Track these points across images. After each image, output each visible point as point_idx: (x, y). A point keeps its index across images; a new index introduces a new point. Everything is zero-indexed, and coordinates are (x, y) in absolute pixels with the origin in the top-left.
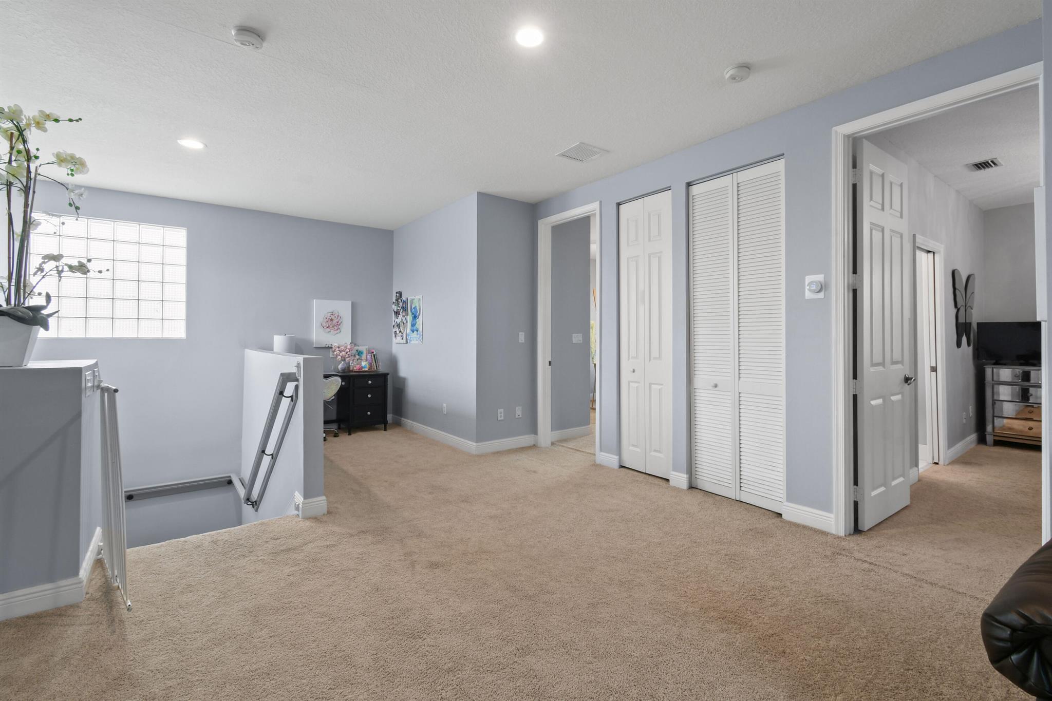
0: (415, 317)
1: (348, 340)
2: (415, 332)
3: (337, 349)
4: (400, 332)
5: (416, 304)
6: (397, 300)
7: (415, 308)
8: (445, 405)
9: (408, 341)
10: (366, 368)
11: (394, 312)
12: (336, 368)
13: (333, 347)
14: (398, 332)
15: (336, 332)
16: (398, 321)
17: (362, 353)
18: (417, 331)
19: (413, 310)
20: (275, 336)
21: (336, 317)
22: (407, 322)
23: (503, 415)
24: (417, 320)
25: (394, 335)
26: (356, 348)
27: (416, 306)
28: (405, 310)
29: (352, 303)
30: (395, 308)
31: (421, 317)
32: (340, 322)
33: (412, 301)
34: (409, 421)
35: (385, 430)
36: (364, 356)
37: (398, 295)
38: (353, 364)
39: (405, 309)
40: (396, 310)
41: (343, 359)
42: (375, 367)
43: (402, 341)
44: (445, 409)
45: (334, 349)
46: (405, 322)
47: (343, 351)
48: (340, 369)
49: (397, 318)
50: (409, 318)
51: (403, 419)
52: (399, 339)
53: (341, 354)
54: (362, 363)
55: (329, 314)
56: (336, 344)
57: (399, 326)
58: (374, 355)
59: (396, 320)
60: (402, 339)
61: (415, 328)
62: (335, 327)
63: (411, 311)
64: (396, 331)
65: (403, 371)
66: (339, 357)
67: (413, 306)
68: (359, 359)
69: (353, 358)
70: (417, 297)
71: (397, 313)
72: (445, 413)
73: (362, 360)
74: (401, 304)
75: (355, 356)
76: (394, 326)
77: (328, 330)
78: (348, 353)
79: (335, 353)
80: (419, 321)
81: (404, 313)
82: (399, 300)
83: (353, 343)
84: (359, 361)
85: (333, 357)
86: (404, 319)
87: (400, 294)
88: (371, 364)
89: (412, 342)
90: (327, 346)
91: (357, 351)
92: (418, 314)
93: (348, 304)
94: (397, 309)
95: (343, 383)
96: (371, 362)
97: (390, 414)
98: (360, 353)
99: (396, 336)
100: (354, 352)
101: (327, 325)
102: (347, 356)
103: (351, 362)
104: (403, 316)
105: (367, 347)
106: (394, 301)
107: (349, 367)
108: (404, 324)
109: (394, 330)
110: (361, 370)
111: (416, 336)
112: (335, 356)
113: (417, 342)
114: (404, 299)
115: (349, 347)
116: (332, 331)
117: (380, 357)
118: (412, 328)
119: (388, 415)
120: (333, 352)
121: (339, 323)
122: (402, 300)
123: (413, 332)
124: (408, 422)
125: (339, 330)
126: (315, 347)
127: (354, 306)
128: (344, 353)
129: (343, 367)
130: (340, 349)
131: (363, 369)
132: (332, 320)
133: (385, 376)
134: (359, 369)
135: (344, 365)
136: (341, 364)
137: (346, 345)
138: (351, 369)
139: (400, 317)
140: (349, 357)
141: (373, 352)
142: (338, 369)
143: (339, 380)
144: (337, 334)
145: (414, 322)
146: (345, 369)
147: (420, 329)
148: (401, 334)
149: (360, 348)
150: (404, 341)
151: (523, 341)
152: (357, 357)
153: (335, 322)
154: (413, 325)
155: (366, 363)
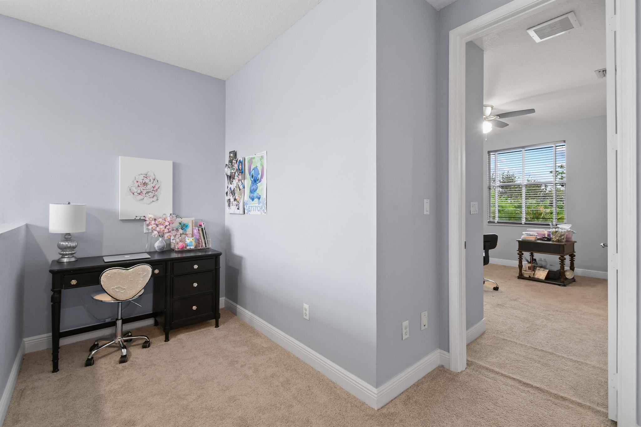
0: (255, 181)
1: (169, 210)
2: (256, 200)
3: (153, 222)
4: (235, 200)
5: (257, 164)
6: (231, 161)
7: (256, 169)
8: (306, 306)
9: (246, 211)
10: (192, 246)
11: (227, 176)
12: (152, 245)
13: (147, 219)
14: (232, 200)
15: (152, 200)
16: (233, 187)
17: (187, 226)
18: (259, 198)
19: (253, 172)
20: (51, 205)
21: (152, 180)
22: (244, 187)
23: (408, 329)
24: (259, 184)
25: (227, 204)
26: (179, 220)
27: (257, 167)
28: (242, 173)
29: (174, 165)
30: (228, 171)
31: (264, 180)
32: (157, 187)
33: (251, 160)
34: (247, 311)
35: (217, 326)
36: (189, 231)
37: (232, 155)
38: (174, 241)
39: (241, 171)
40: (229, 174)
41: (161, 234)
42: (204, 244)
43: (238, 212)
44: (307, 313)
45: (148, 222)
46: (241, 187)
47: (161, 224)
48: (157, 249)
49: (231, 184)
50: (248, 182)
51: (238, 306)
52: (233, 208)
53: (158, 229)
54: (187, 240)
55: (142, 177)
56: (150, 216)
57: (233, 193)
58: (202, 229)
59: (230, 186)
60: (238, 209)
61: (255, 195)
62: (150, 194)
63: (250, 173)
64: (229, 200)
65: (238, 249)
66: (156, 232)
67: (253, 167)
68: (183, 234)
69: (174, 233)
70: (259, 155)
71: (231, 178)
72: (307, 318)
73: (186, 234)
74: (236, 166)
75: (177, 230)
76: (227, 193)
77: (140, 197)
78: (168, 227)
79: (150, 227)
80: (262, 187)
81: (240, 177)
82: (234, 161)
83: (176, 214)
84: (183, 236)
85: (147, 231)
86: (240, 184)
87: (234, 154)
88: (198, 241)
89: (252, 213)
90: (138, 218)
91: (180, 224)
92: (259, 176)
93: (169, 165)
94: (231, 173)
95: (157, 271)
96: (198, 237)
97: (223, 297)
98: (184, 226)
99: (229, 205)
100: (176, 225)
101: (139, 191)
102: (166, 231)
103: (172, 238)
104: (239, 180)
105: (193, 219)
106: (227, 162)
107: (170, 244)
108: (240, 190)
109: (227, 198)
110: (185, 249)
111: (257, 205)
112: (150, 231)
113: (259, 213)
114: (240, 158)
115: (169, 219)
116: (145, 198)
117: (208, 231)
118: (252, 195)
119: (220, 299)
120: (148, 225)
121: (155, 189)
122: (237, 161)
123: (253, 199)
124: (246, 313)
125: (155, 198)
126: (120, 220)
127: (175, 166)
128: (162, 227)
129: (160, 245)
130: (157, 222)
131: (188, 248)
132: (145, 184)
133: (216, 257)
134: (183, 248)
135: (161, 242)
136: (158, 242)
137: (164, 216)
138: (172, 247)
139: (235, 182)
140: (169, 232)
141: (201, 226)
142: (155, 248)
143: (148, 268)
144: (153, 203)
145: (254, 187)
146: (163, 248)
147: (264, 196)
148: (236, 202)
149: (185, 220)
150: (241, 211)
151: (428, 213)
152: (181, 231)
153: (150, 187)
154: (252, 191)
155: (191, 239)
